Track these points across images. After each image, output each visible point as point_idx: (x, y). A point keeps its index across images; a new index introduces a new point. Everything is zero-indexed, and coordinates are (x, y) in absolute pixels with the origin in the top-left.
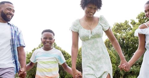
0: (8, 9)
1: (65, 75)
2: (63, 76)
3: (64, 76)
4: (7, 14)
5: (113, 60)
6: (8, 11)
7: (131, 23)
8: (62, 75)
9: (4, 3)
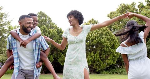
0: (28, 23)
1: (58, 57)
2: (56, 59)
3: (58, 59)
4: (28, 27)
5: (117, 45)
6: (28, 25)
7: (139, 6)
8: (55, 57)
9: (24, 18)
